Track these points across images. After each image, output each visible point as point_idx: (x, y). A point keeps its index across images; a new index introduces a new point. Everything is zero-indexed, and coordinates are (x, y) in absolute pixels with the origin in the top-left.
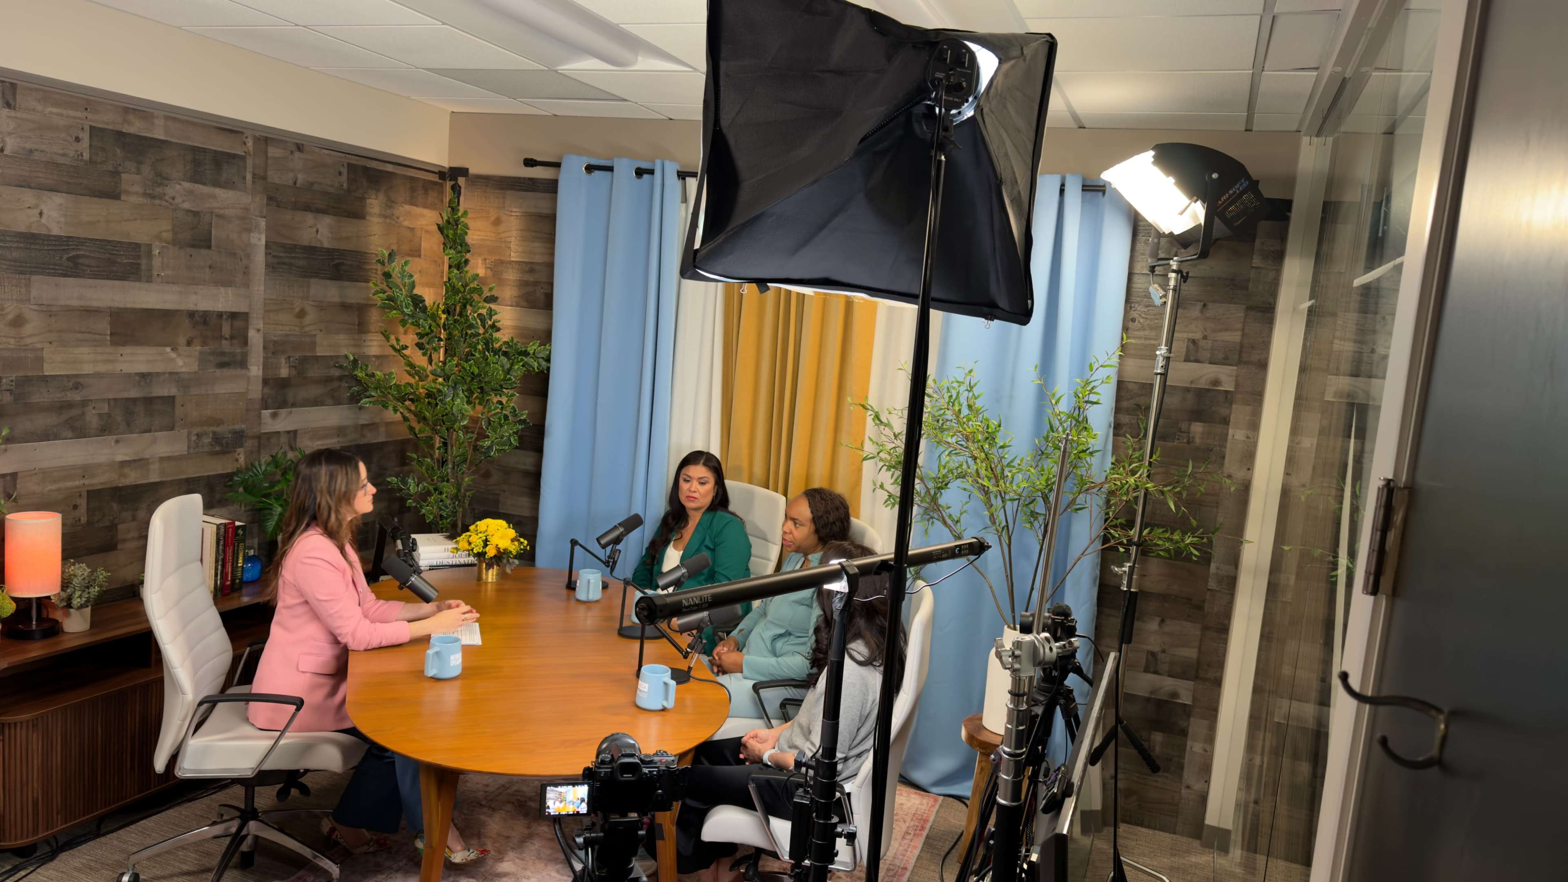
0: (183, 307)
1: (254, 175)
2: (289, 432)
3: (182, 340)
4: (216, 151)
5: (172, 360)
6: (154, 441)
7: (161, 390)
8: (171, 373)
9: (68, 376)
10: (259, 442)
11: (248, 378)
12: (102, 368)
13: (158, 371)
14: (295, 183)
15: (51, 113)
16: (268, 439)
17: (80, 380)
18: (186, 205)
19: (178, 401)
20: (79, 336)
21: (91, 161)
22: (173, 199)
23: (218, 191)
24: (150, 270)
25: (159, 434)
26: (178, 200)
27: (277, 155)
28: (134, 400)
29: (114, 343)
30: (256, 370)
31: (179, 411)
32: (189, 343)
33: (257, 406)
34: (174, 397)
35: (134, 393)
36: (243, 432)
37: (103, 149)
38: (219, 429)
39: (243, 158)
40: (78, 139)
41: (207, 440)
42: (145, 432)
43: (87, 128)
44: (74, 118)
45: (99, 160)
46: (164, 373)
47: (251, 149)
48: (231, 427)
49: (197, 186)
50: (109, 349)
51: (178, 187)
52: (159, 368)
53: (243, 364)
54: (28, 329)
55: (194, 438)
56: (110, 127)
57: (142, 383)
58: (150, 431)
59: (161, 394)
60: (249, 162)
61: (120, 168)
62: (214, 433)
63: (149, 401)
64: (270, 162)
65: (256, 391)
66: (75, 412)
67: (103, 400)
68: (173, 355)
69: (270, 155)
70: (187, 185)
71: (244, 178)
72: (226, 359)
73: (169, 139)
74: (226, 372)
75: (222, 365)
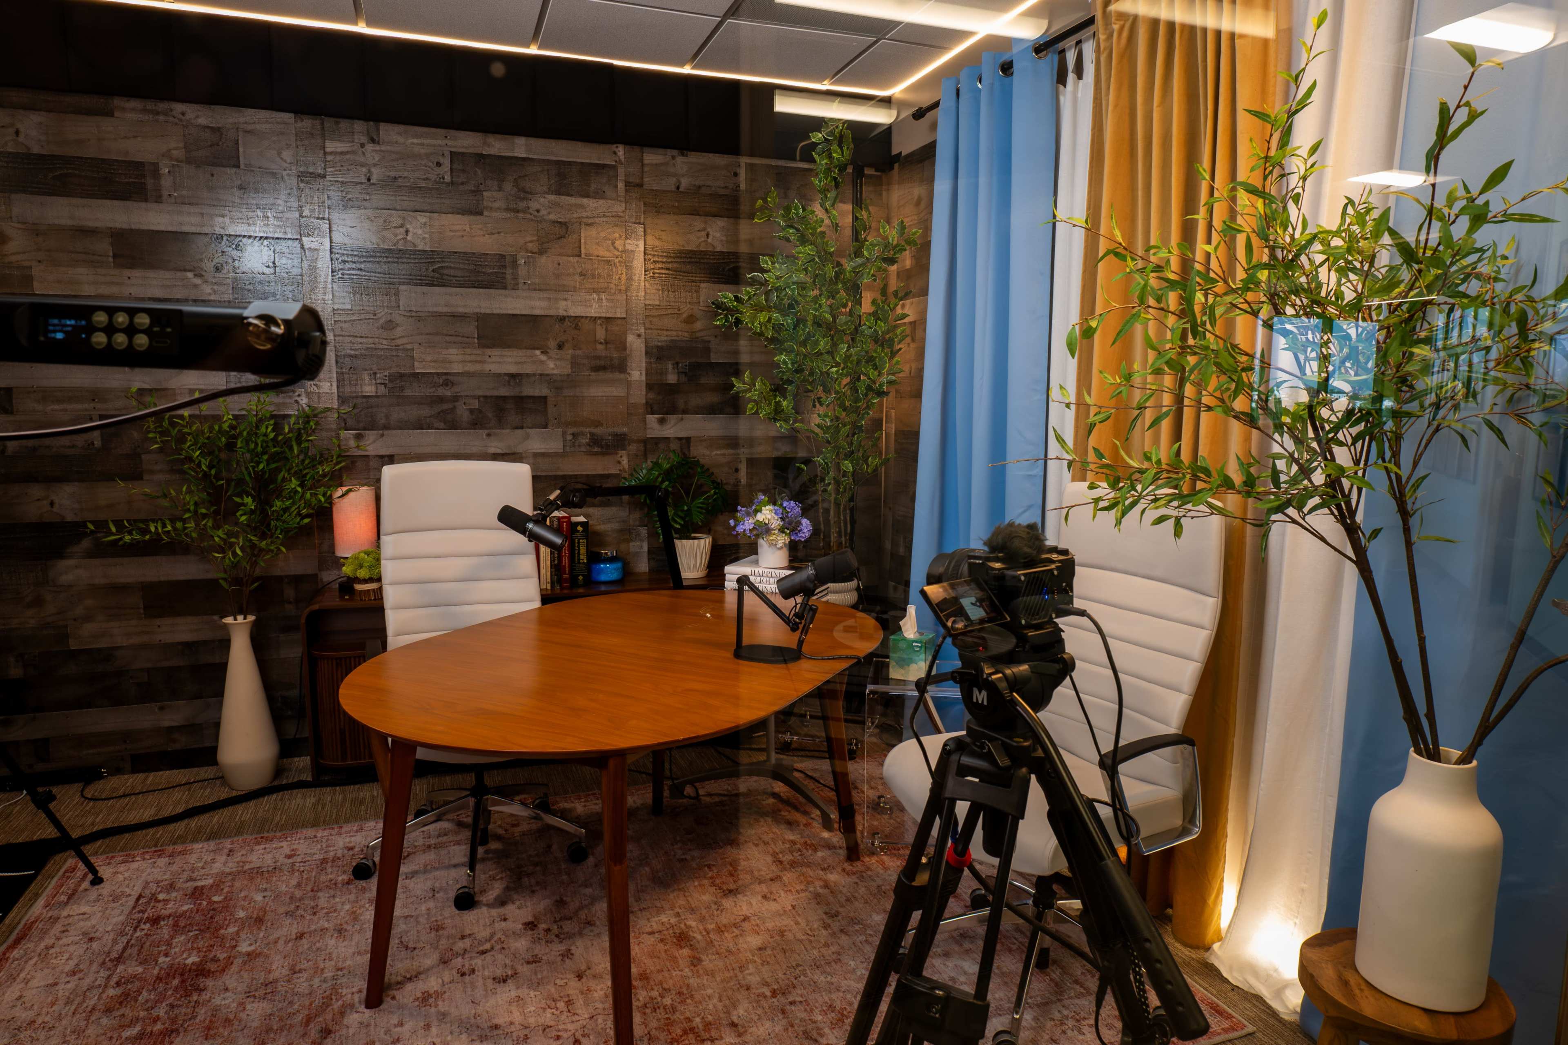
0: (552, 312)
1: (628, 184)
2: (680, 439)
3: (552, 344)
4: (582, 163)
5: (542, 362)
6: (527, 437)
7: (529, 390)
8: (541, 375)
9: (438, 374)
10: (645, 446)
11: (629, 384)
12: (470, 368)
13: (527, 372)
14: (678, 188)
15: (412, 143)
16: (656, 444)
17: (450, 377)
18: (552, 217)
19: (551, 401)
20: (447, 338)
21: (452, 183)
22: (538, 211)
23: (585, 201)
24: (515, 278)
25: (531, 431)
26: (543, 212)
27: (654, 162)
28: (504, 398)
29: (482, 346)
30: (637, 374)
31: (551, 410)
32: (560, 347)
33: (641, 411)
34: (545, 398)
35: (503, 392)
36: (625, 435)
37: (463, 171)
38: (598, 431)
39: (613, 167)
40: (439, 164)
41: (584, 440)
42: (517, 428)
43: (447, 154)
44: (434, 146)
45: (461, 180)
46: (534, 375)
47: (622, 158)
48: (611, 430)
49: (563, 197)
50: (479, 352)
51: (542, 200)
52: (528, 369)
53: (621, 367)
54: (399, 331)
55: (569, 437)
56: (471, 150)
57: (512, 383)
58: (522, 428)
59: (531, 394)
60: (621, 171)
61: (481, 187)
62: (592, 434)
63: (520, 401)
64: (646, 169)
65: (639, 395)
66: (445, 406)
67: (474, 397)
68: (543, 358)
69: (646, 162)
70: (552, 197)
71: (616, 186)
72: (603, 363)
73: (531, 156)
74: (602, 375)
75: (597, 369)
